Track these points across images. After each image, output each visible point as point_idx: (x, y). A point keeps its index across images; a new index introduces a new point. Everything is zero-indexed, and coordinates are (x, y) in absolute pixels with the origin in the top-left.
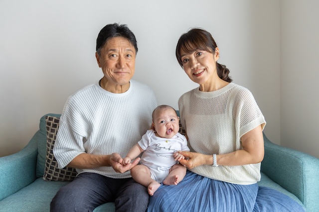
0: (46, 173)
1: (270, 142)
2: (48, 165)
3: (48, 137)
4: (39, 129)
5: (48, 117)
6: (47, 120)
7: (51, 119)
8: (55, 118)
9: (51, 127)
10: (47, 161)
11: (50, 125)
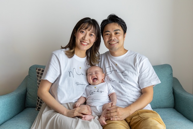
0: (37, 106)
1: (186, 91)
2: (38, 101)
3: (38, 82)
4: (28, 74)
5: (38, 69)
6: (37, 71)
7: (39, 70)
8: (42, 69)
9: (39, 75)
10: (37, 98)
11: (39, 74)
